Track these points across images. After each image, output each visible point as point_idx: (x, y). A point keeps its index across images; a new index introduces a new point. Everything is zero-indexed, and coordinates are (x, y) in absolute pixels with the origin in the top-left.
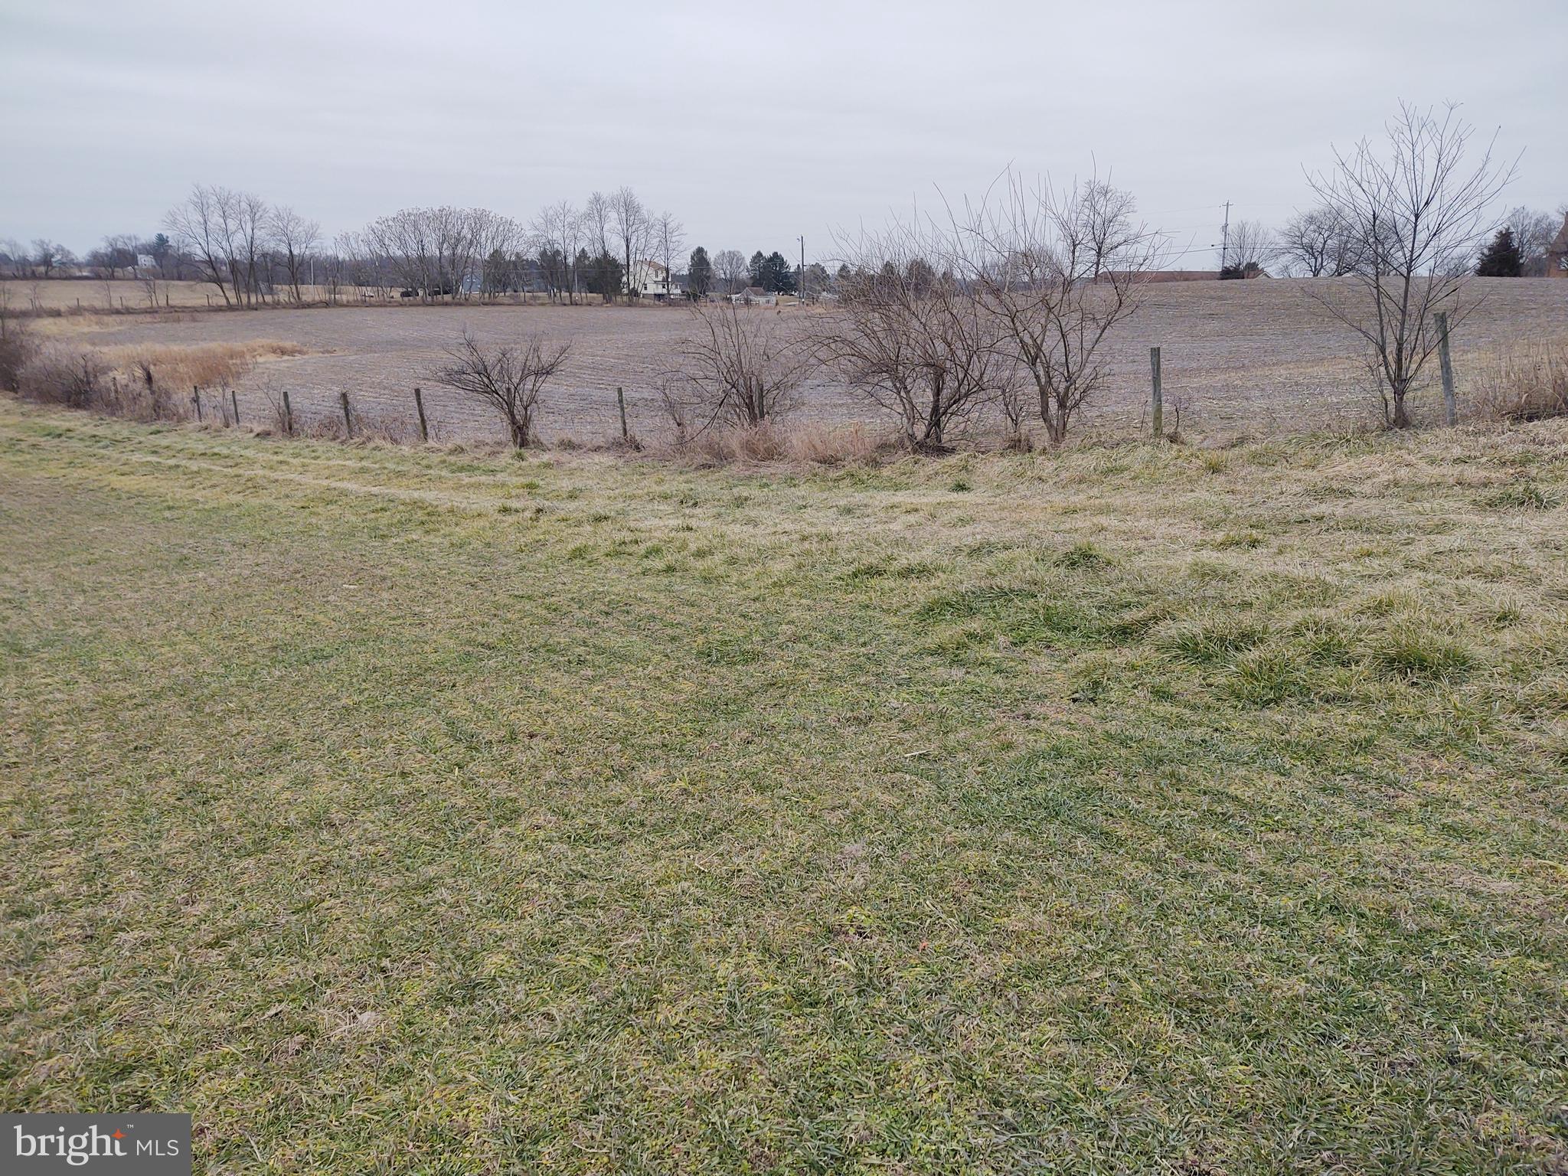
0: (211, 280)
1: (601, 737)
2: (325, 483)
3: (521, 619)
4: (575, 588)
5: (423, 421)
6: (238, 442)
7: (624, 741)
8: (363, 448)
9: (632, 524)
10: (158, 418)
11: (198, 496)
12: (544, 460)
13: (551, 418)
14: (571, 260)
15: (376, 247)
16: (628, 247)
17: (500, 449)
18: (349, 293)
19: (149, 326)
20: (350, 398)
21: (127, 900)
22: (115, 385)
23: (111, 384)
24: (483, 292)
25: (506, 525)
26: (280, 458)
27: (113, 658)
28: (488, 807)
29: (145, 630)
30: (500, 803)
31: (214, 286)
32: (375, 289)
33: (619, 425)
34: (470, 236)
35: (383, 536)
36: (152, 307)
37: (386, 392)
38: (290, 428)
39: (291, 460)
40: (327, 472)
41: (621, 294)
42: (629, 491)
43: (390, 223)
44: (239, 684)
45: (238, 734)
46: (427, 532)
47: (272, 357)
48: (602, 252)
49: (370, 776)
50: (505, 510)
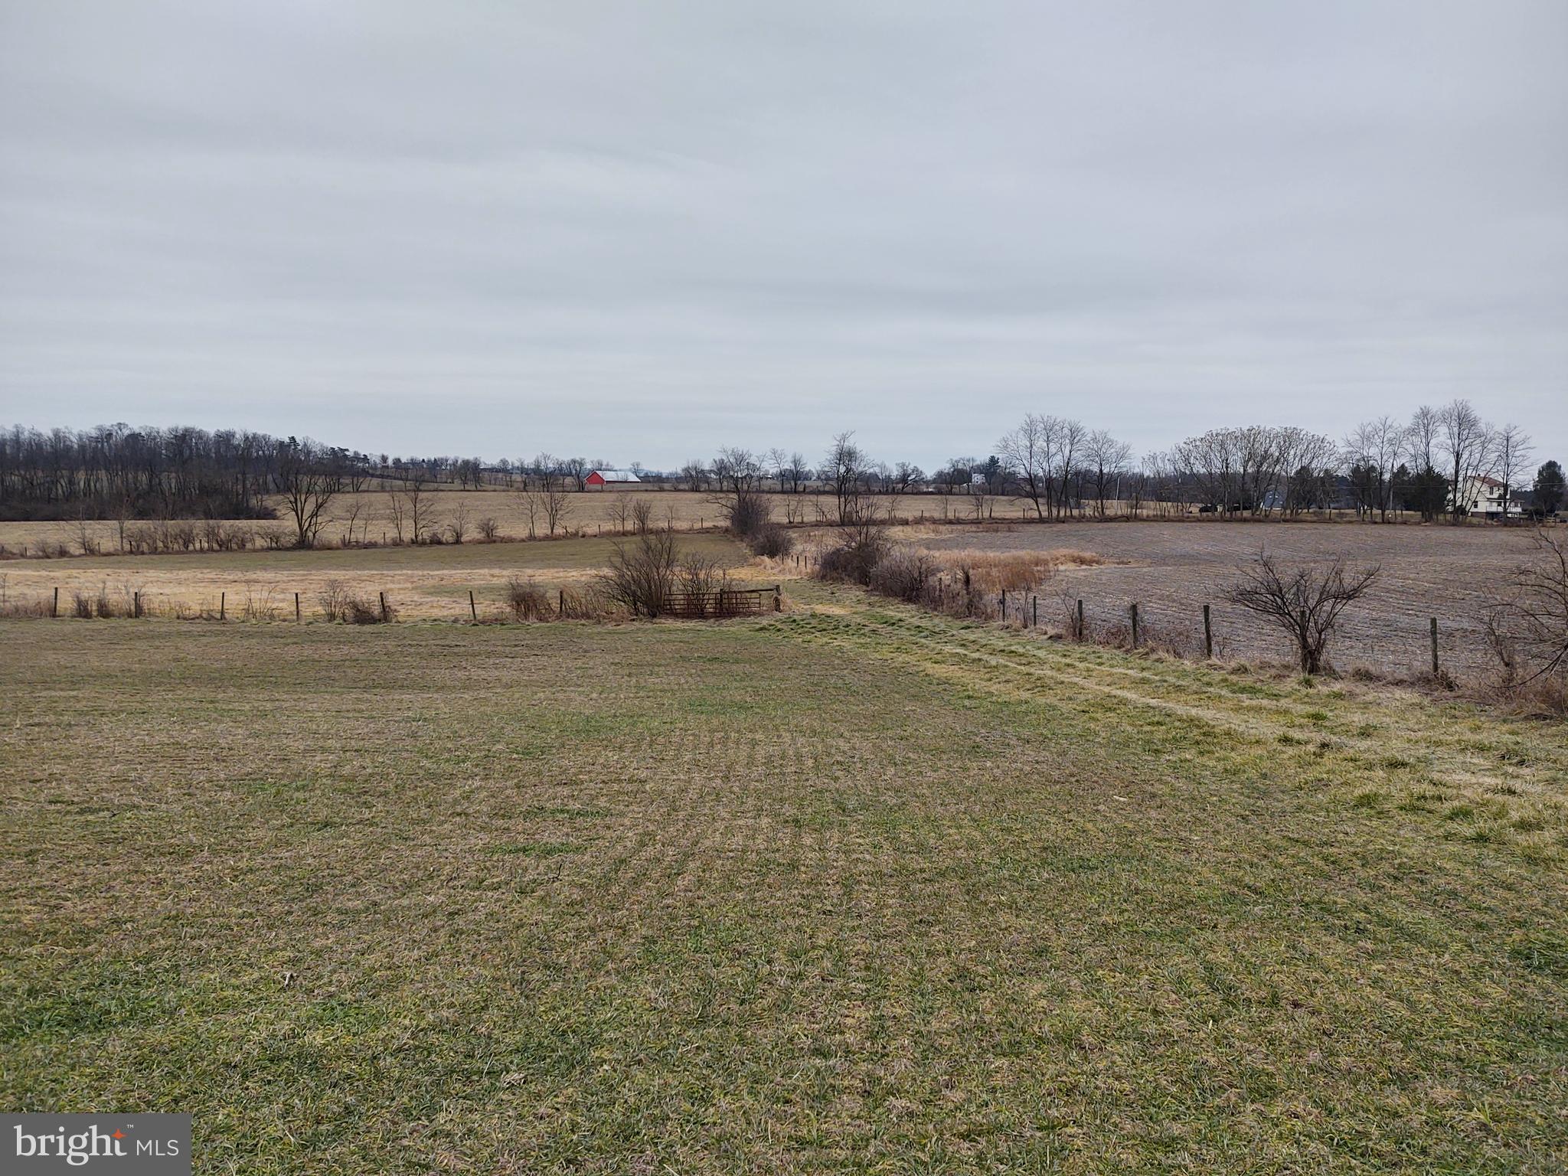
0: (1028, 495)
1: (1378, 1028)
2: (1107, 689)
3: (1294, 866)
4: (1359, 841)
5: (1209, 638)
6: (1033, 643)
7: (1407, 1040)
8: (1146, 659)
9: (1436, 776)
10: (970, 616)
11: (992, 689)
12: (1335, 690)
13: (1348, 643)
14: (1387, 477)
15: (1181, 466)
16: (1457, 463)
17: (1287, 673)
18: (1150, 508)
19: (973, 534)
20: (1140, 607)
21: (901, 1066)
22: (940, 584)
23: (937, 583)
24: (1285, 509)
25: (1285, 756)
26: (1068, 661)
27: (911, 831)
28: (1242, 1075)
29: (939, 809)
30: (1255, 1074)
31: (1031, 501)
32: (1175, 504)
33: (1429, 657)
34: (1277, 454)
35: (1157, 751)
36: (978, 519)
37: (1174, 604)
38: (1080, 634)
39: (1077, 664)
40: (1109, 680)
41: (1445, 512)
42: (1436, 735)
43: (1198, 443)
44: (1011, 877)
45: (1006, 929)
46: (1201, 753)
47: (1072, 566)
48: (1424, 466)
49: (1122, 1005)
50: (1286, 740)
